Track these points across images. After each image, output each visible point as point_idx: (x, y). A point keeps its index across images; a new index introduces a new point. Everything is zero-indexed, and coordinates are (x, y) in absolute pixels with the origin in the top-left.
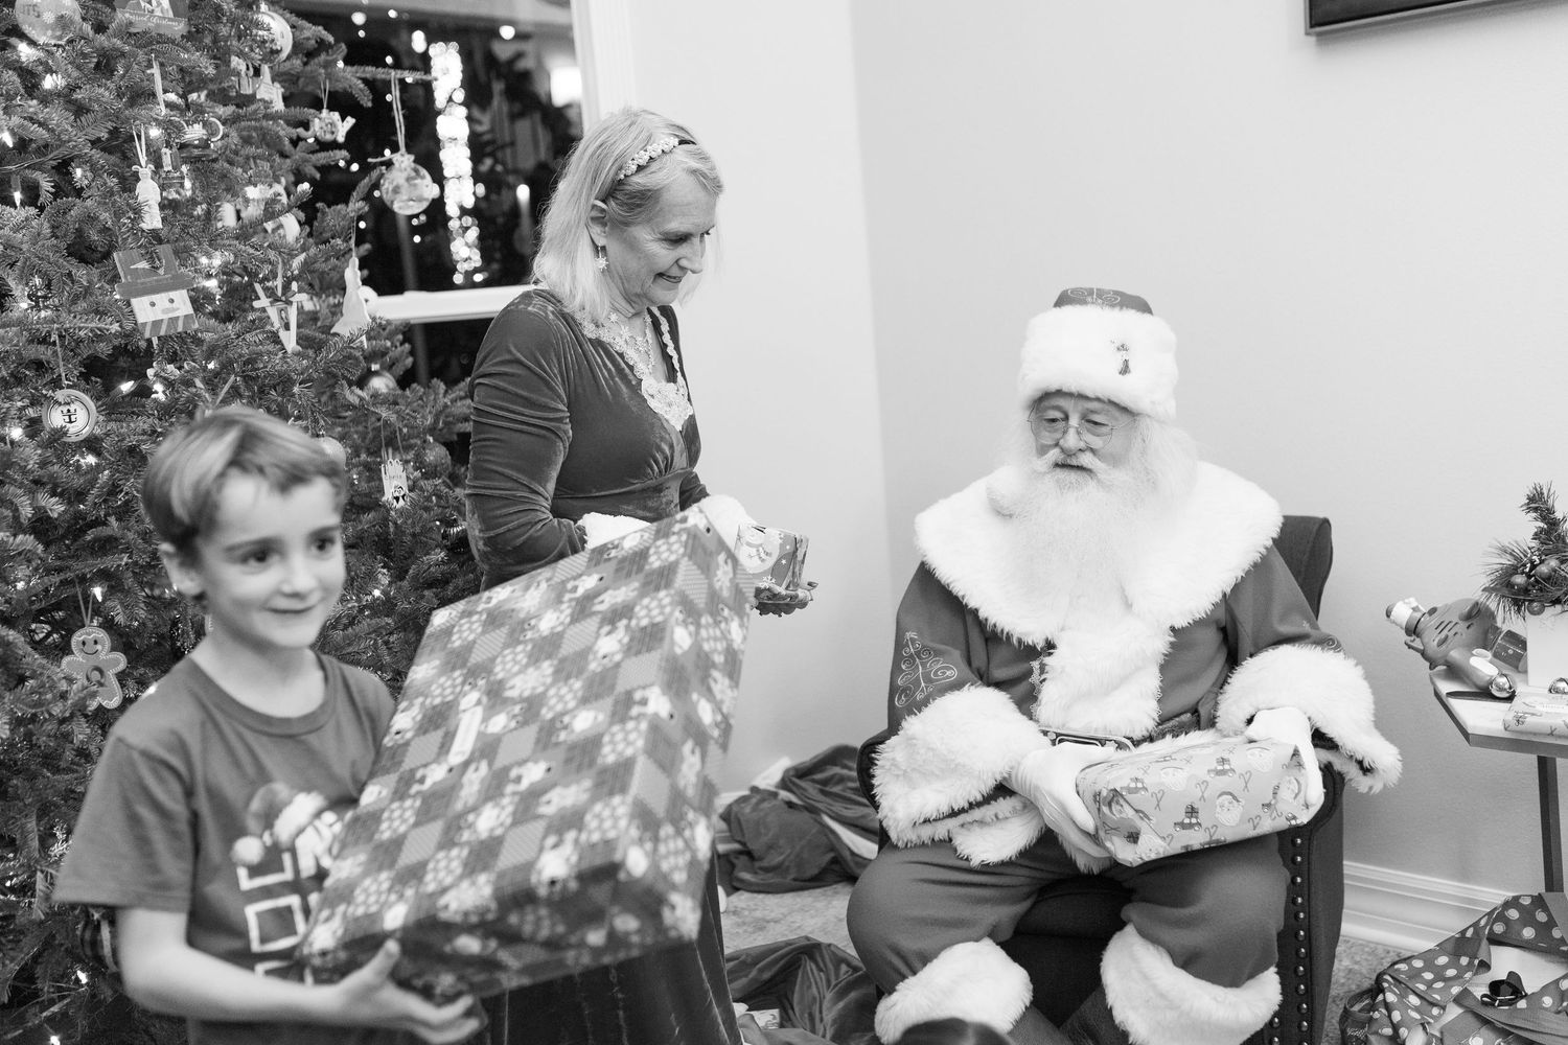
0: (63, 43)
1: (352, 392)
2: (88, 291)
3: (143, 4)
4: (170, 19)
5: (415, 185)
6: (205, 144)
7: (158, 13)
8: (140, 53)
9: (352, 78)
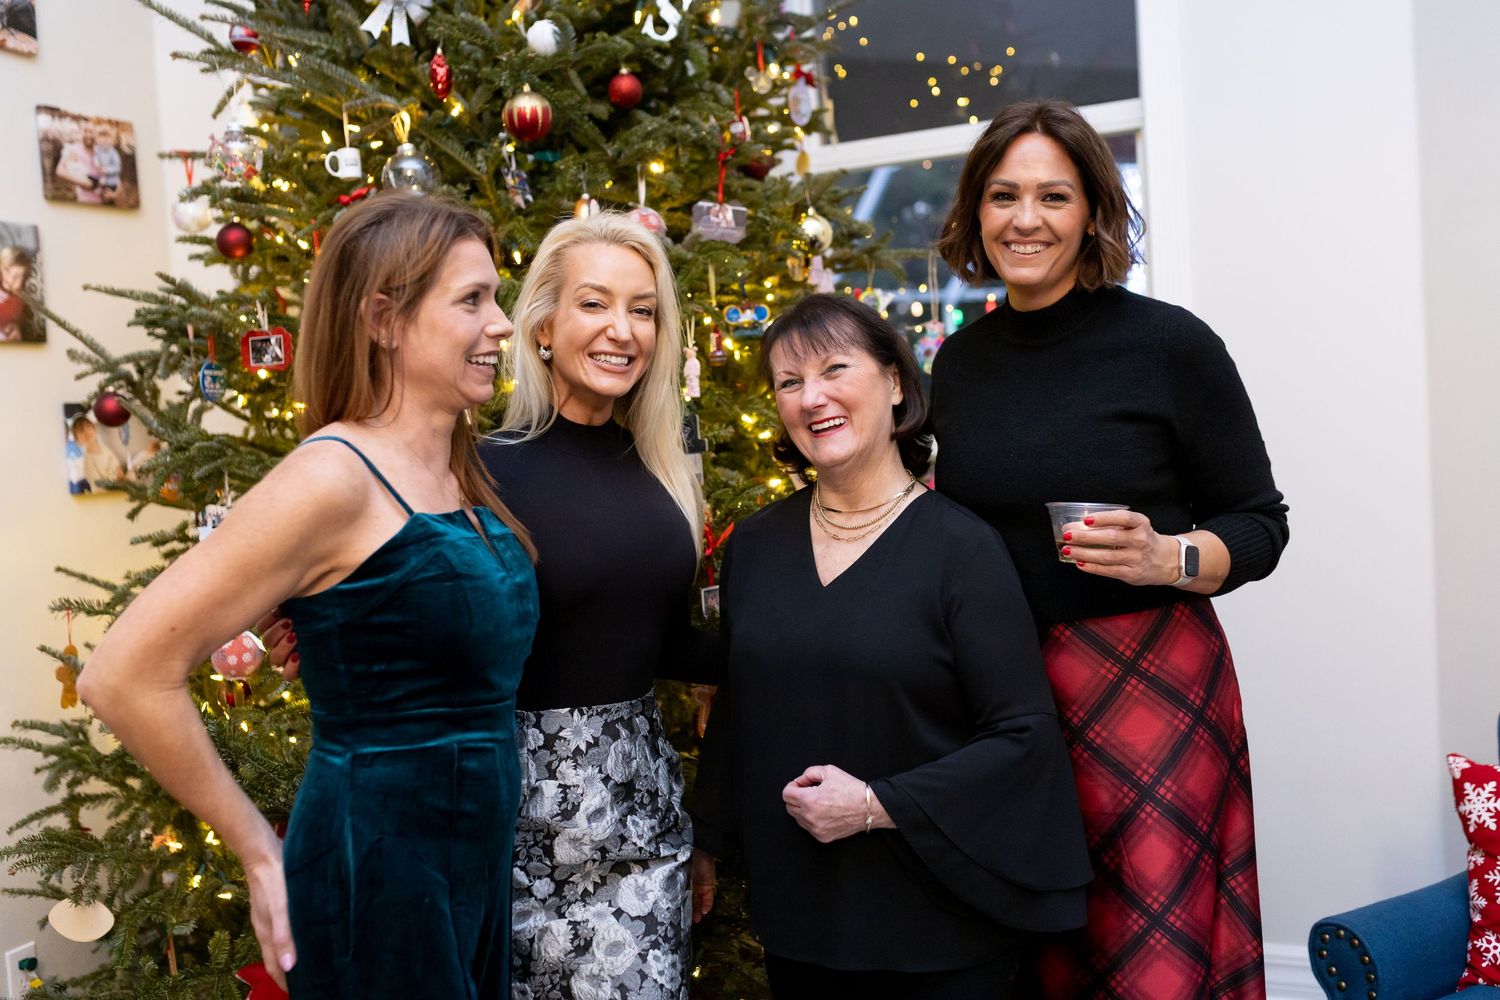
4: (733, 229)
6: (754, 325)
7: (723, 225)
8: (701, 258)
9: (893, 260)
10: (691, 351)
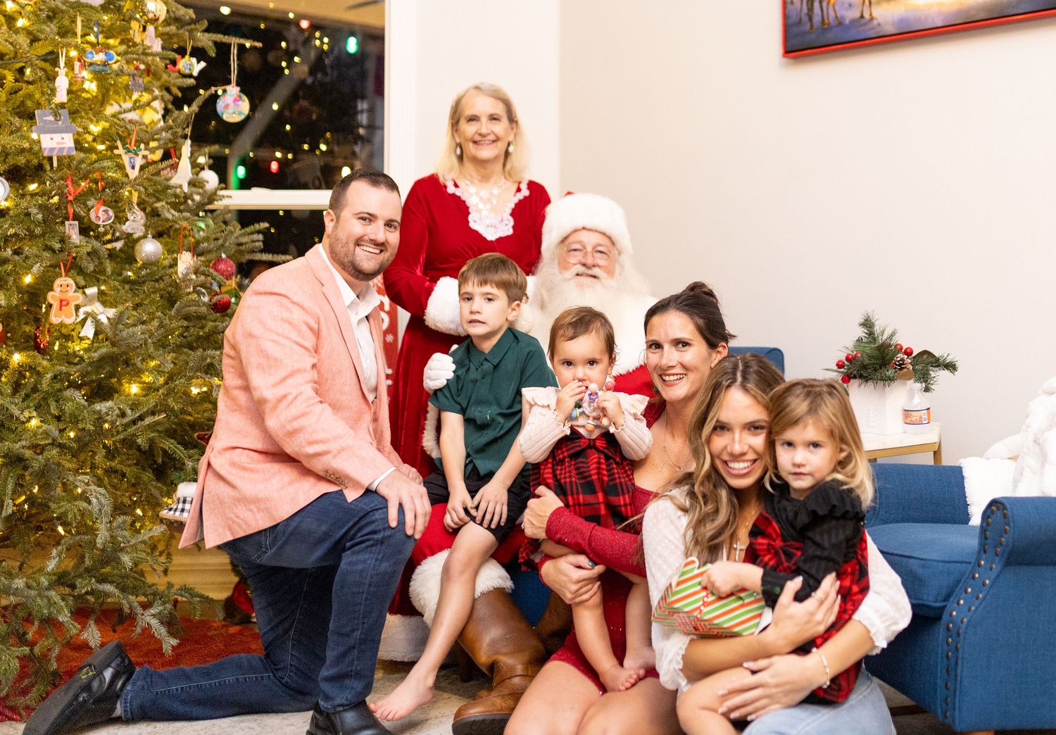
2: (19, 129)
5: (238, 105)
6: (105, 64)
8: (72, 11)
9: (206, 40)
10: (62, 70)
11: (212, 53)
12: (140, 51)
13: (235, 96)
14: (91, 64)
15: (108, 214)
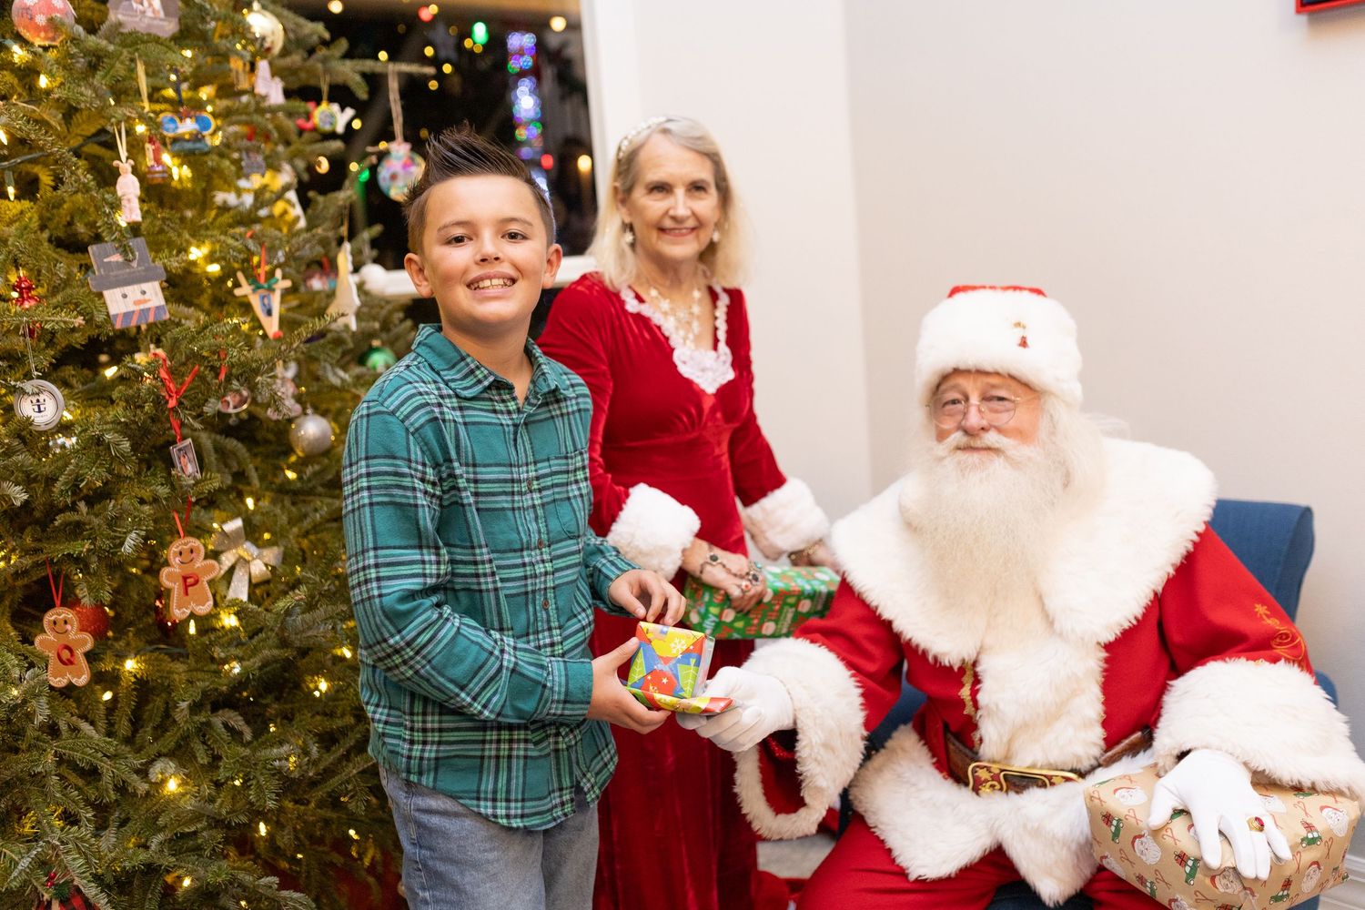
0: (56, 43)
1: (335, 374)
2: (67, 283)
3: (135, 5)
4: (161, 20)
5: (411, 172)
6: (197, 138)
7: (149, 14)
8: (125, 52)
9: (349, 71)
10: (125, 166)
11: (362, 94)
12: (252, 108)
13: (404, 159)
14: (175, 140)
15: (241, 395)
